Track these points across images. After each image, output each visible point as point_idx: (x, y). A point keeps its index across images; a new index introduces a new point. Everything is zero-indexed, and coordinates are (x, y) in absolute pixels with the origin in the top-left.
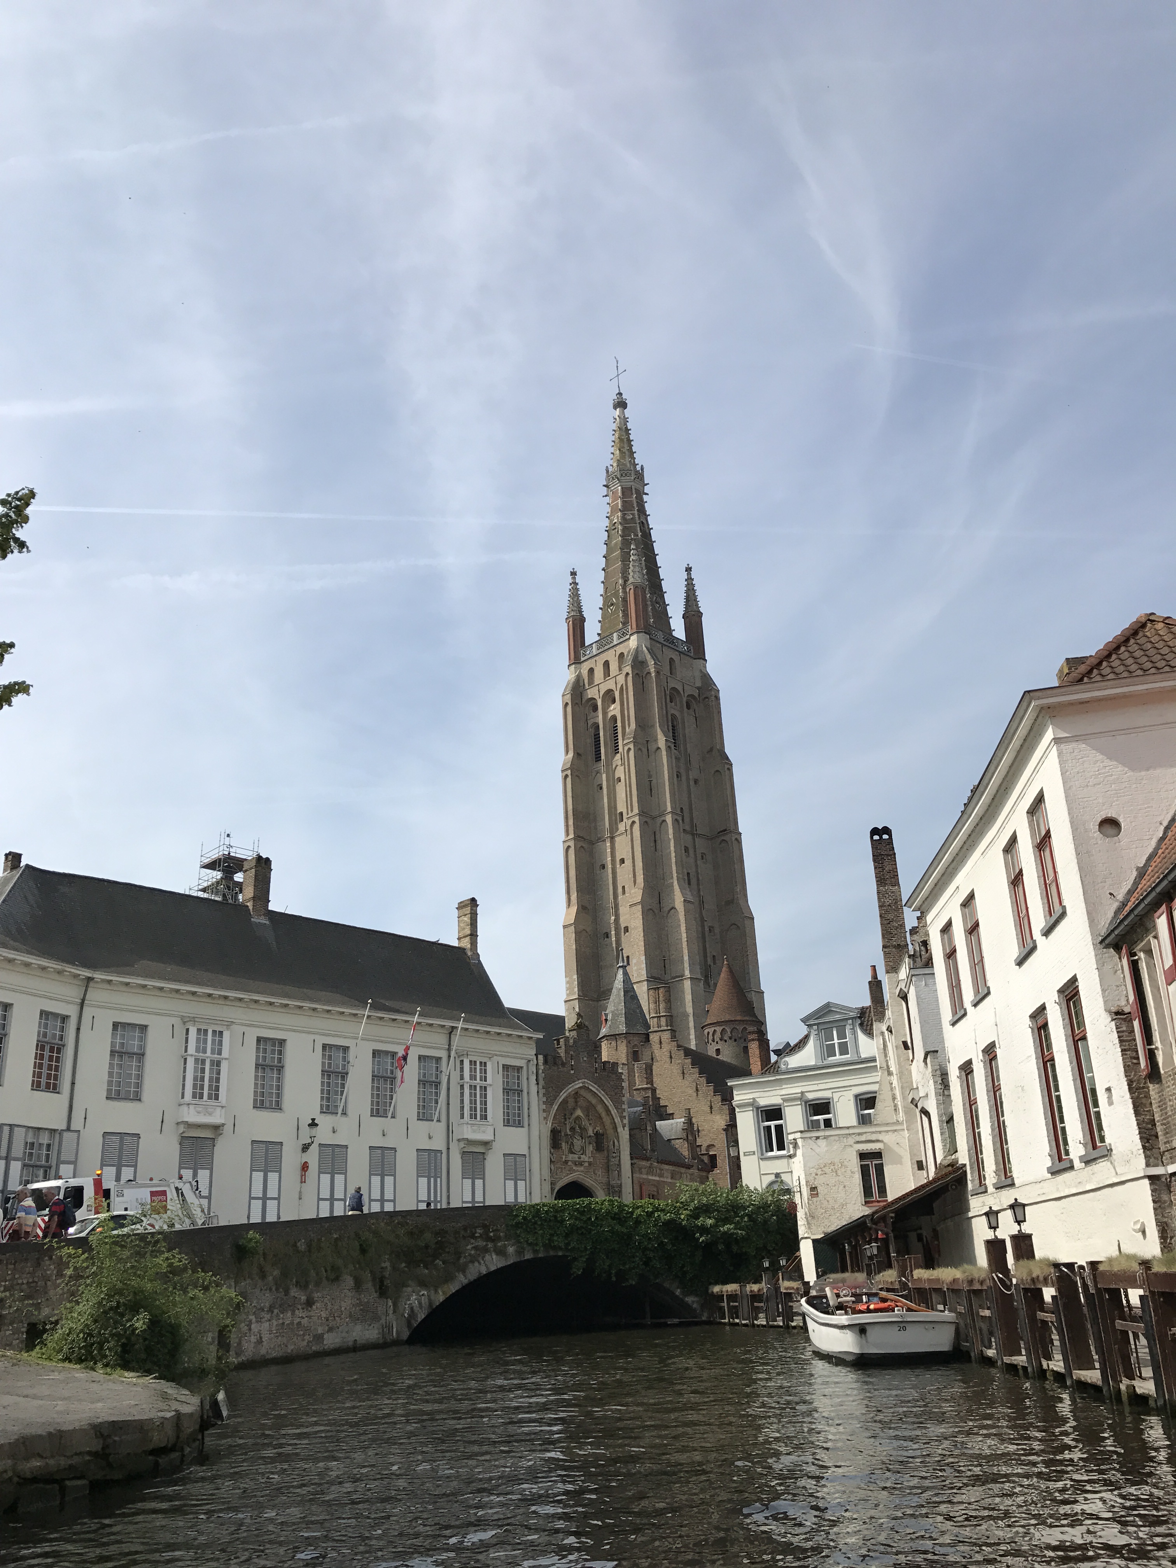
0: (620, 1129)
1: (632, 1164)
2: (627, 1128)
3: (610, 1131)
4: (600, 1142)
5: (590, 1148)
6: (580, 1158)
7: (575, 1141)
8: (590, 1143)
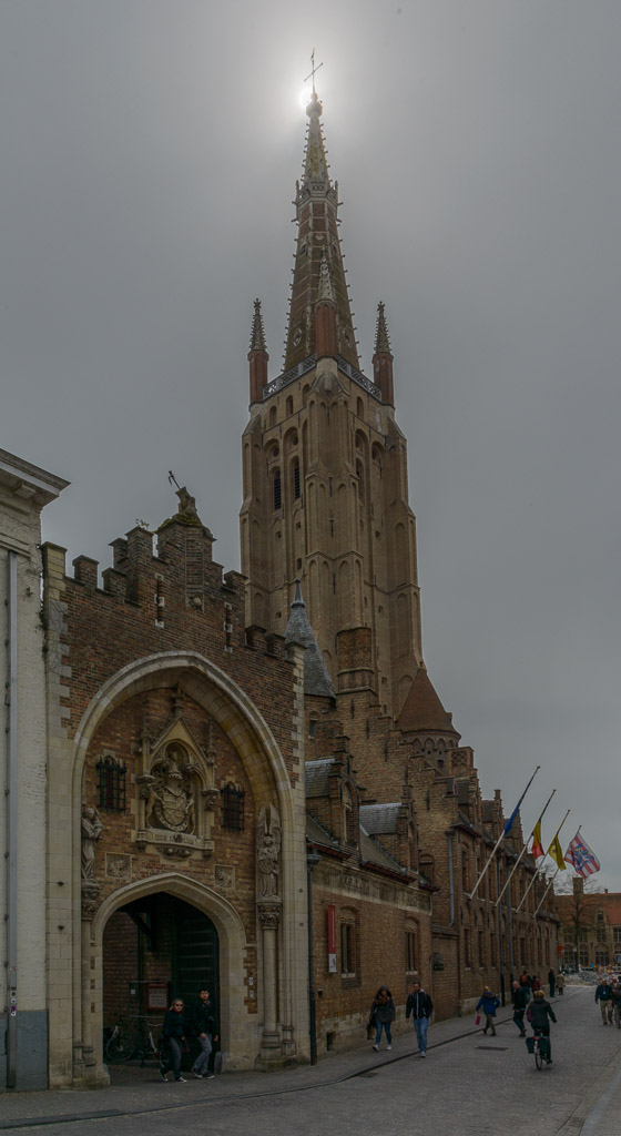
0: (283, 785)
1: (309, 862)
2: (300, 785)
3: (261, 789)
4: (234, 810)
5: (209, 821)
6: (179, 839)
7: (168, 799)
8: (208, 809)
